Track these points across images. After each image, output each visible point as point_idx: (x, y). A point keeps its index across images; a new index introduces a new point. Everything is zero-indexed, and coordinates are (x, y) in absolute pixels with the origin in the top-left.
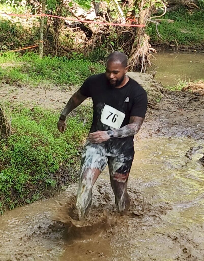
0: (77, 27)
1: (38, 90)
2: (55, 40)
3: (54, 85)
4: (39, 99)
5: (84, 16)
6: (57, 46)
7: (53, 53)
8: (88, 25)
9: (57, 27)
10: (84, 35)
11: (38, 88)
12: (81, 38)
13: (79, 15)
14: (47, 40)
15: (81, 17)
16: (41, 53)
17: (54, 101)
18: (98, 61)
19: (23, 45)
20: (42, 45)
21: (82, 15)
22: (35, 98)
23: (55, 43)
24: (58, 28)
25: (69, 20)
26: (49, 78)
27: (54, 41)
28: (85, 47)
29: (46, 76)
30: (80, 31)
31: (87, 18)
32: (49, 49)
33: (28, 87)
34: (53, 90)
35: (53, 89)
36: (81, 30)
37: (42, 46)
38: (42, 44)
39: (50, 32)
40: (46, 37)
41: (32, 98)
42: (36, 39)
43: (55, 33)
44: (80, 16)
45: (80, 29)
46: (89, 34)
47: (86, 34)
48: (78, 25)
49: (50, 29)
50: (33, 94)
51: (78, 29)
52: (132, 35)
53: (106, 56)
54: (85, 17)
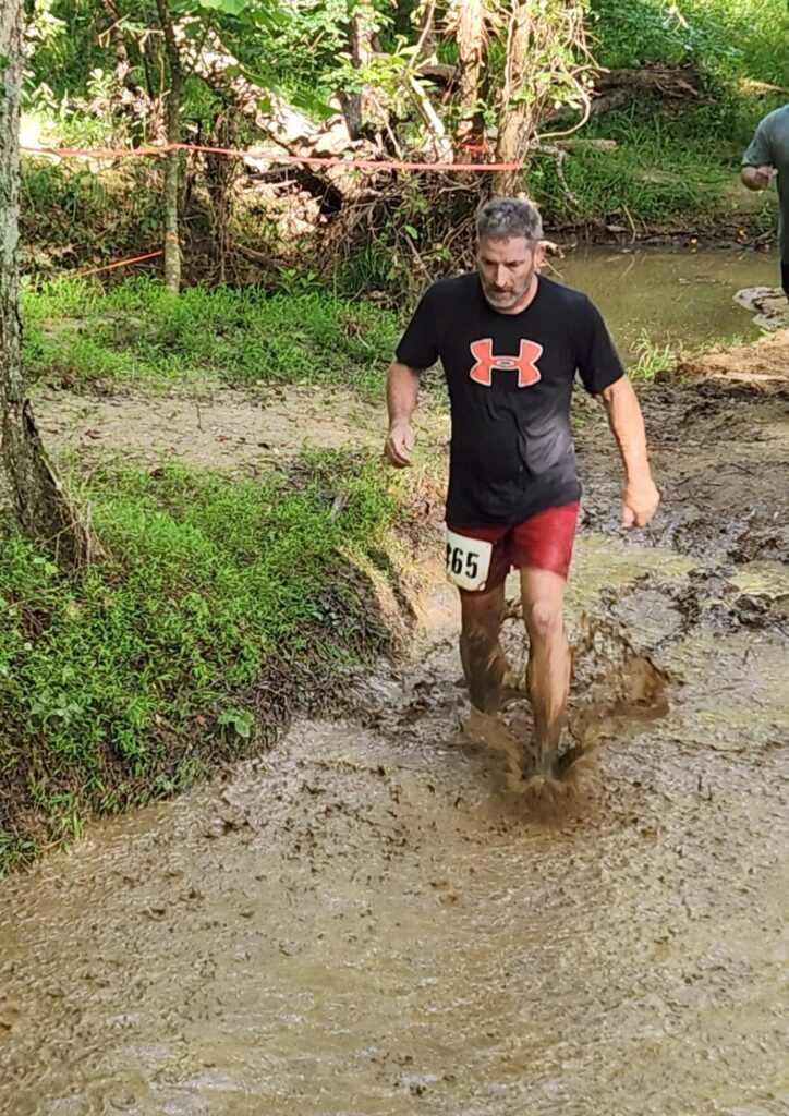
0: (290, 179)
1: (172, 405)
2: (217, 228)
3: (225, 385)
4: (176, 436)
5: (312, 140)
6: (225, 249)
7: (211, 273)
8: (323, 170)
9: (219, 183)
10: (313, 207)
11: (171, 398)
12: (305, 219)
13: (293, 138)
14: (188, 231)
15: (301, 143)
16: (174, 276)
17: (230, 439)
18: (365, 292)
19: (108, 252)
20: (174, 249)
21: (302, 138)
22: (162, 435)
23: (217, 238)
24: (223, 188)
25: (260, 156)
26: (206, 361)
27: (213, 232)
28: (319, 246)
29: (197, 355)
30: (297, 194)
31: (319, 148)
32: (195, 259)
33: (136, 398)
34: (220, 402)
35: (222, 398)
36: (304, 189)
37: (177, 254)
38: (176, 246)
39: (196, 202)
40: (186, 219)
41: (153, 432)
42: (151, 229)
43: (214, 204)
44: (295, 143)
45: (297, 186)
46: (332, 200)
47: (319, 202)
48: (291, 174)
49: (196, 190)
50: (156, 420)
51: (290, 187)
52: (477, 200)
53: (391, 276)
54: (313, 144)
